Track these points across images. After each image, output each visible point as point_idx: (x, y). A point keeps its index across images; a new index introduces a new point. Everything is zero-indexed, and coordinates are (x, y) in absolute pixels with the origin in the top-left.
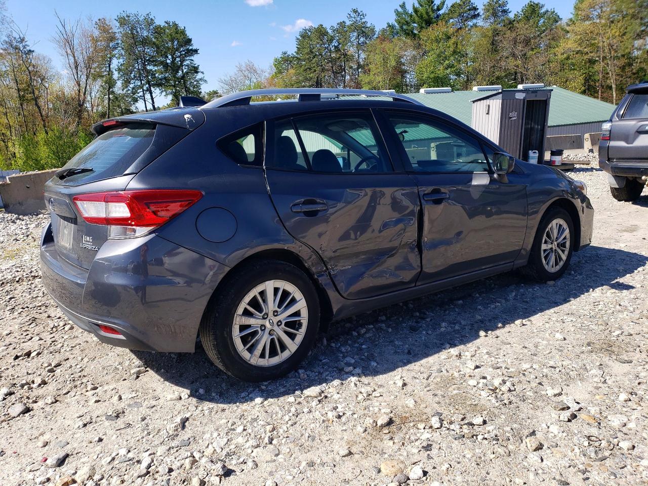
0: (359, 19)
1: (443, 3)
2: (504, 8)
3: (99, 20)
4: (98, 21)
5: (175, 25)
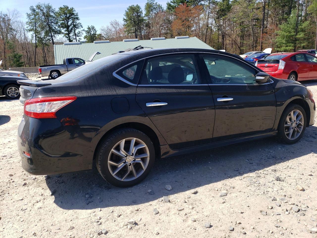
0: (152, 2)
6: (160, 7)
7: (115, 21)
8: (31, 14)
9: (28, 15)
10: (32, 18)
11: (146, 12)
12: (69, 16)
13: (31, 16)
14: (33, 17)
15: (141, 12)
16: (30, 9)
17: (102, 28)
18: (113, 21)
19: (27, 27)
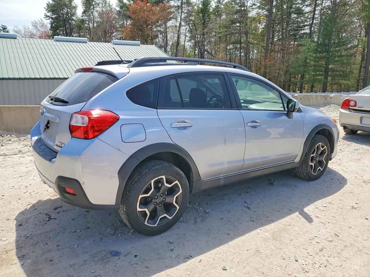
7: (41, 21)
11: (84, 9)
15: (75, 8)
17: (16, 29)
18: (36, 20)
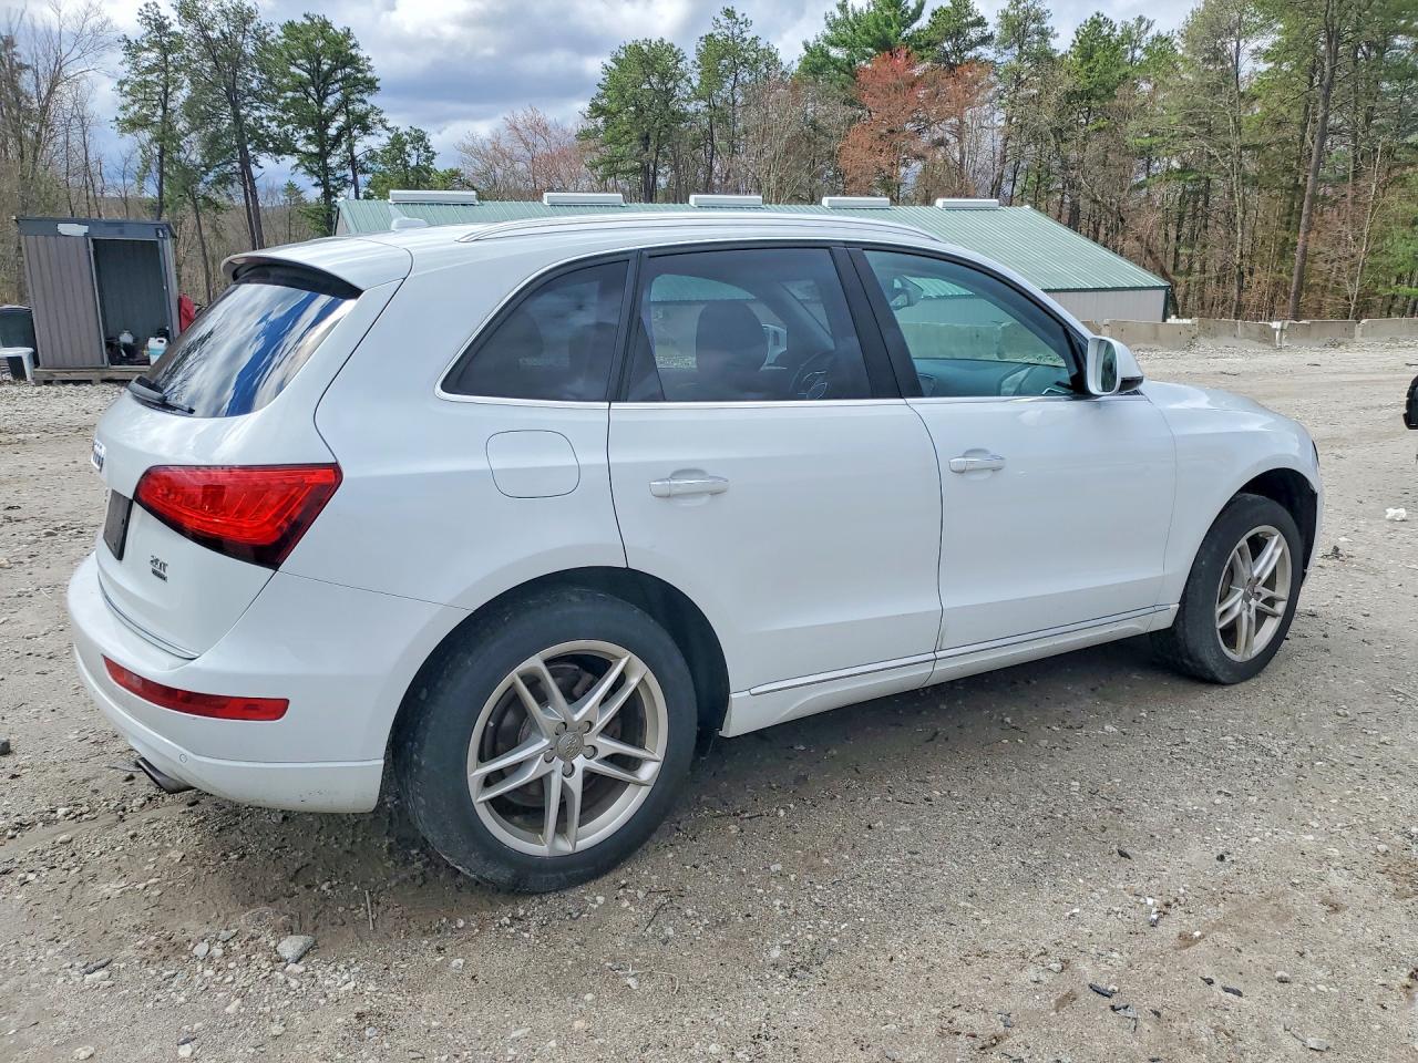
0: (736, 31)
1: (921, 6)
2: (1044, 26)
3: (146, 5)
4: (144, 9)
5: (326, 25)
6: (771, 58)
8: (146, 45)
9: (129, 47)
10: (147, 64)
11: (701, 77)
12: (333, 70)
13: (145, 54)
14: (152, 56)
16: (140, 18)
17: (468, 142)
19: (124, 108)
